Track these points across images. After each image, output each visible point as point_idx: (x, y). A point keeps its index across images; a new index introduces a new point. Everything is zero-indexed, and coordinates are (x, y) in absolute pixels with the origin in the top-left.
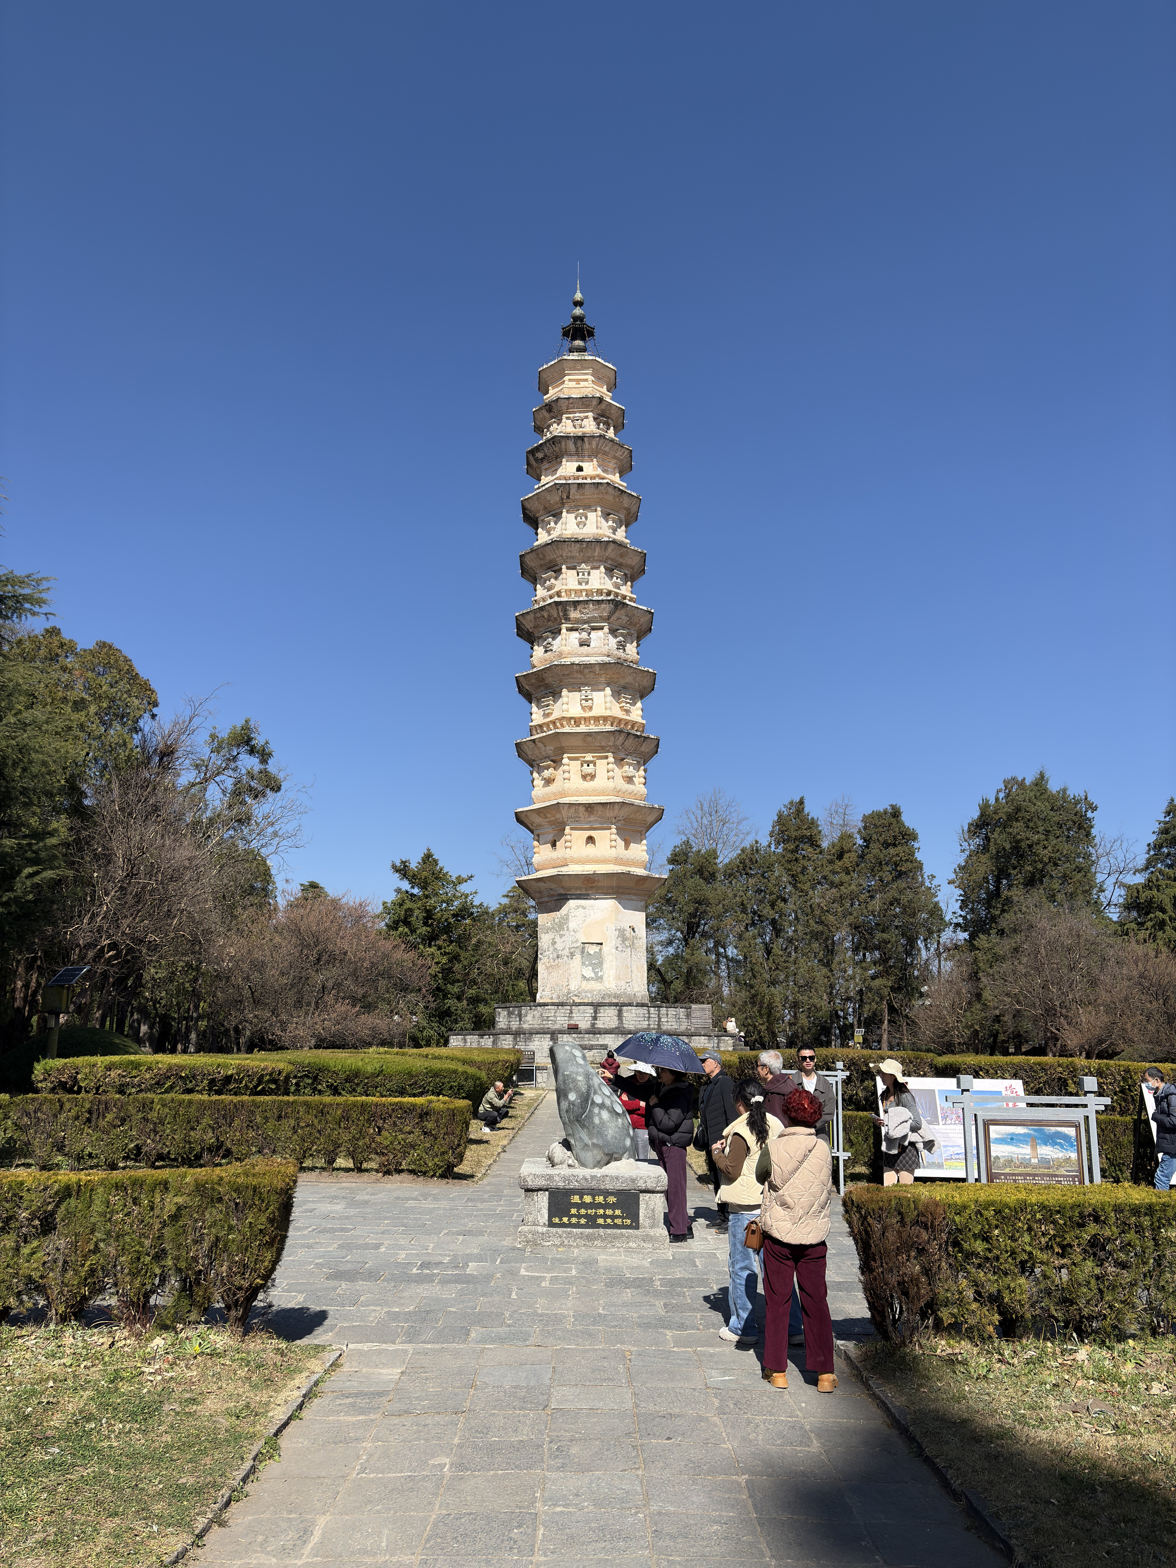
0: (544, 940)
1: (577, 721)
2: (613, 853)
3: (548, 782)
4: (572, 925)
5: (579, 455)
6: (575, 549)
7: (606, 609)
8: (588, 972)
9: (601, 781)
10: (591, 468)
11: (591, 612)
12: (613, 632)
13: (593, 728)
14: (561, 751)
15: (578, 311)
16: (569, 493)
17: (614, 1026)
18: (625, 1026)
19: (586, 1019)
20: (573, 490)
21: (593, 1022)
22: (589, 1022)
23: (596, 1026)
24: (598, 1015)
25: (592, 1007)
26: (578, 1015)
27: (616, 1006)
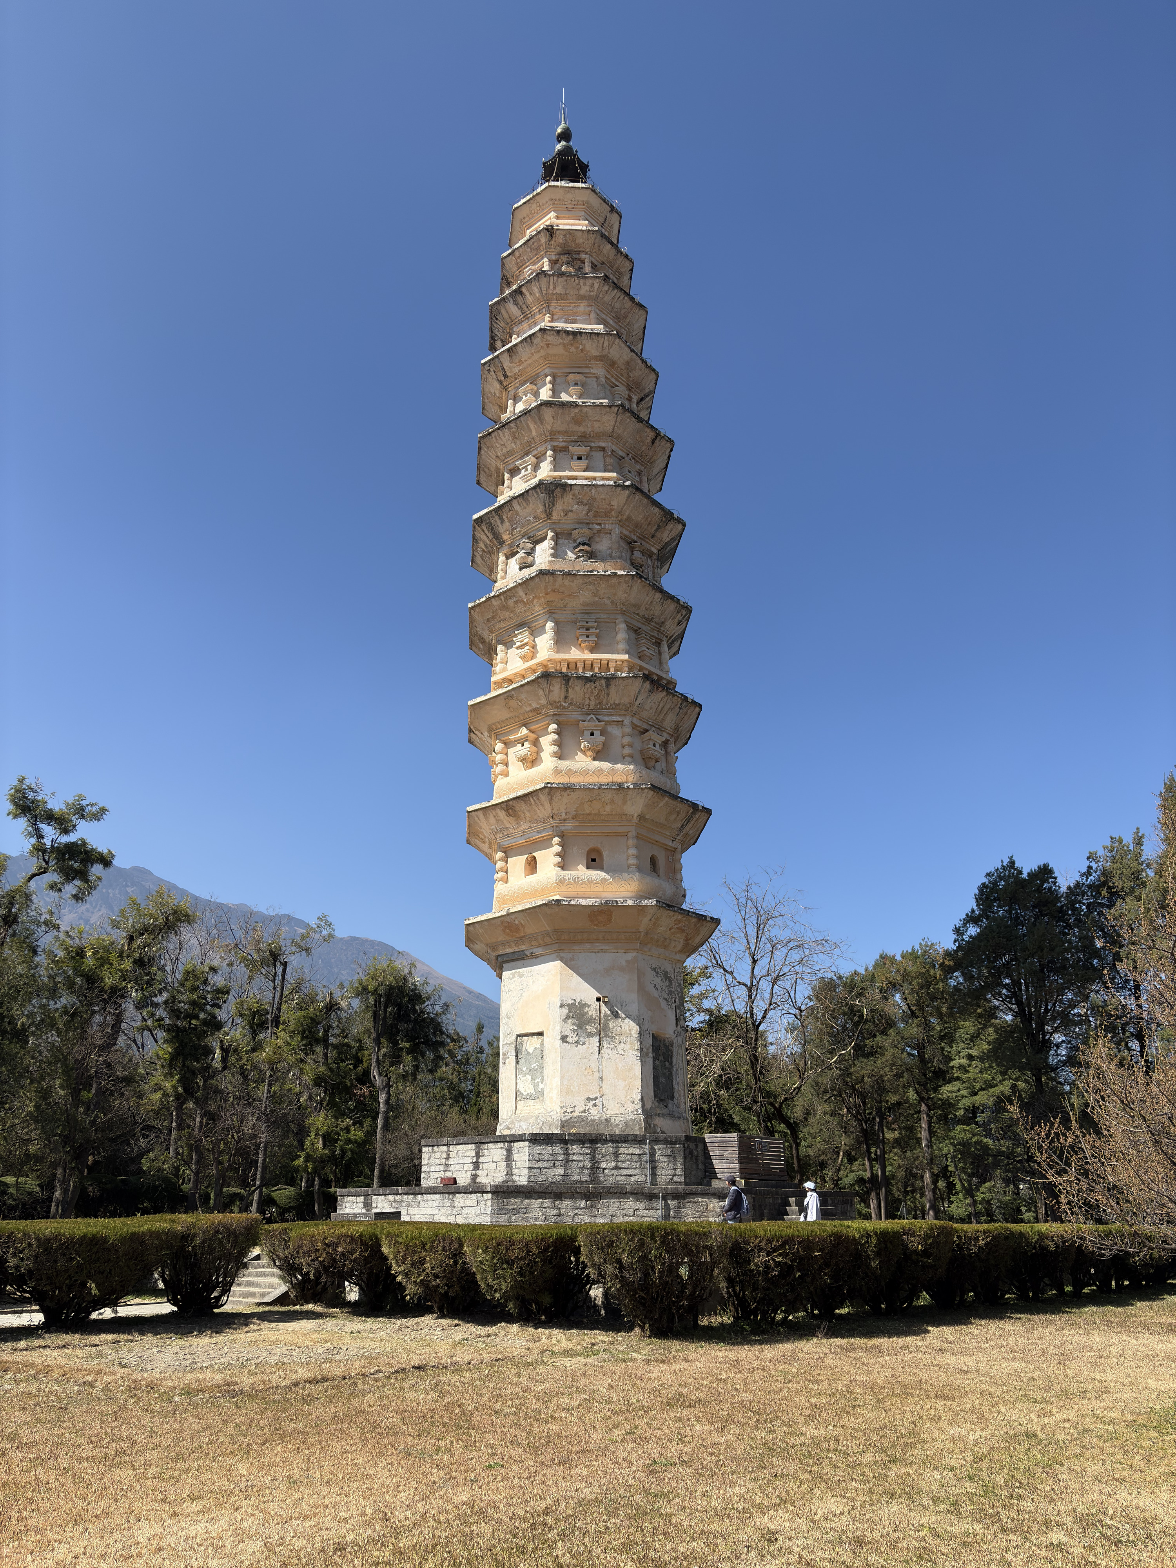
1: (511, 682)
2: (555, 876)
4: (505, 1006)
6: (506, 438)
8: (526, 1085)
11: (522, 516)
12: (567, 536)
14: (493, 734)
16: (503, 369)
17: (500, 1180)
18: (516, 1178)
19: (466, 1167)
20: (506, 362)
21: (474, 1172)
22: (469, 1173)
23: (478, 1180)
24: (481, 1160)
25: (473, 1146)
26: (456, 1162)
27: (504, 1142)
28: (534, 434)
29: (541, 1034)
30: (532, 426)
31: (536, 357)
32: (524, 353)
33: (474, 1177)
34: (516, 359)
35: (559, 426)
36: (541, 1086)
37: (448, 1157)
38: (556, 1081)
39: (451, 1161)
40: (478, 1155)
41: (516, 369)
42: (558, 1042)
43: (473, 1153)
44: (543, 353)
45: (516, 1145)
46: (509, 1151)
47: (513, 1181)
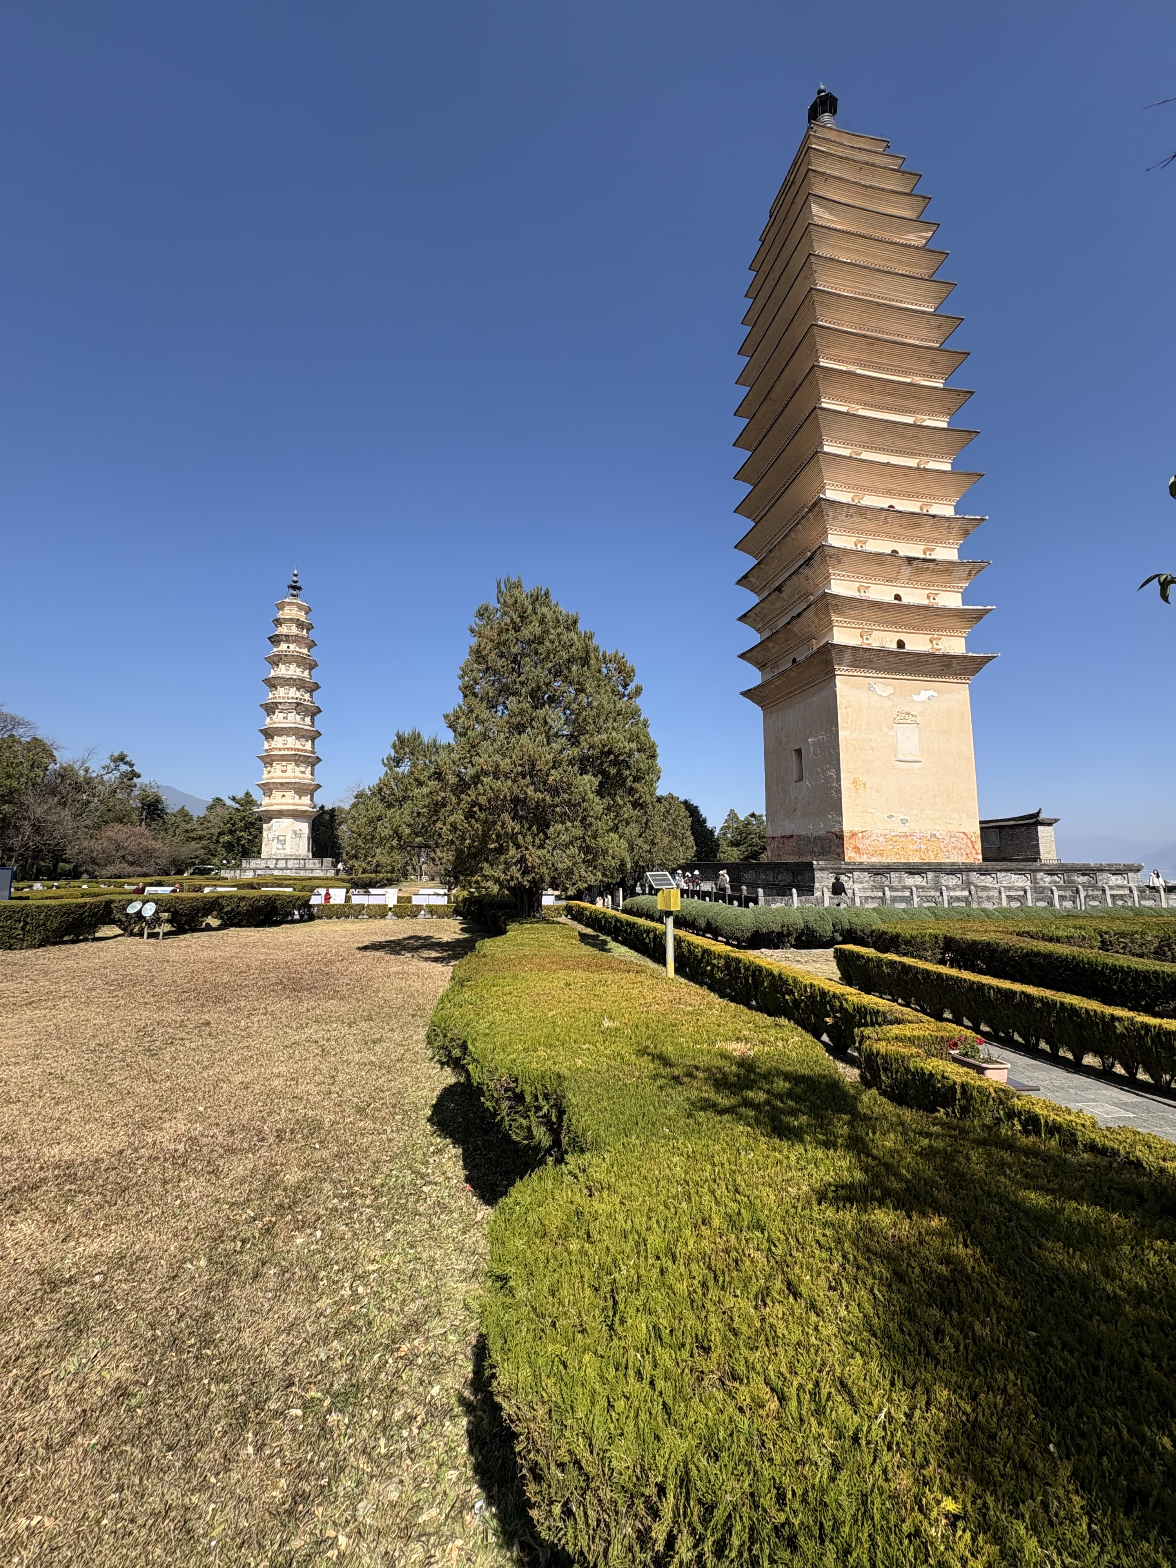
0: (265, 834)
1: (280, 749)
2: (292, 801)
3: (269, 772)
4: (274, 828)
5: (288, 641)
6: (282, 681)
7: (294, 706)
8: (280, 846)
9: (289, 773)
10: (293, 647)
11: (287, 706)
12: (298, 714)
13: (286, 752)
14: (273, 761)
15: (295, 579)
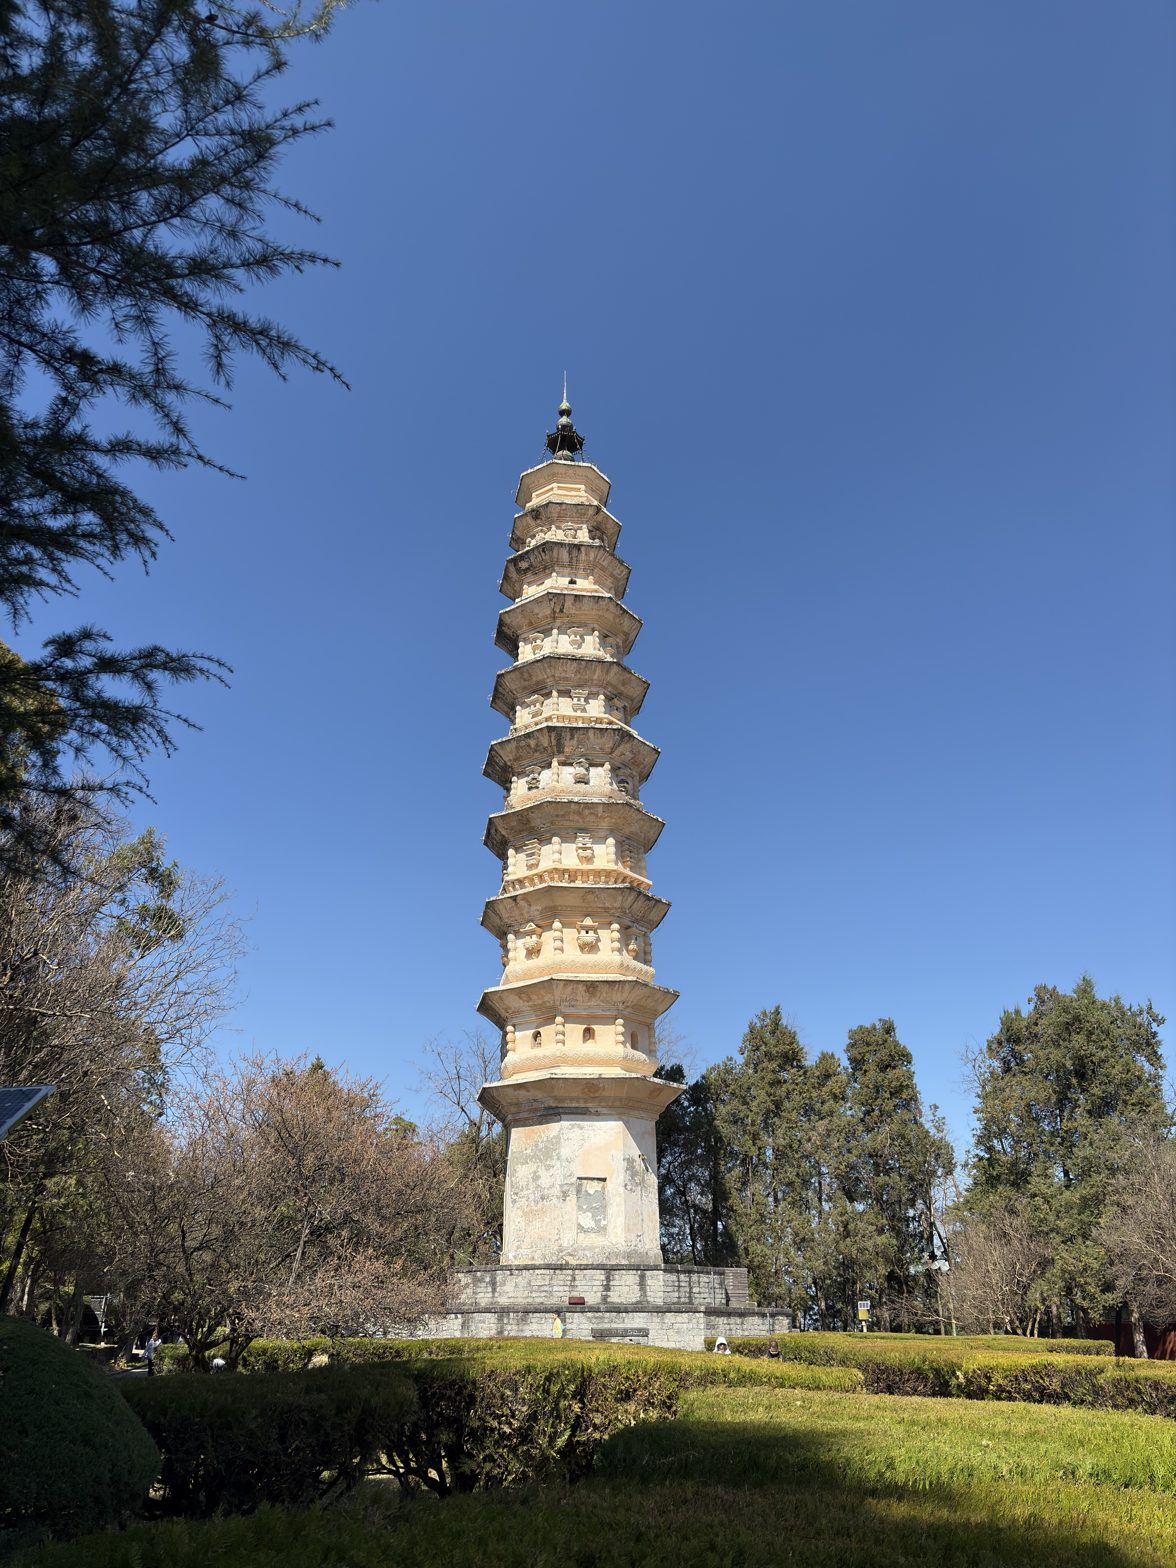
1: (573, 875)
2: (619, 1051)
3: (531, 952)
4: (565, 1151)
5: (572, 566)
6: (571, 669)
7: (608, 742)
8: (587, 1221)
9: (603, 954)
10: (586, 583)
11: (591, 743)
12: (614, 771)
13: (592, 884)
14: (551, 912)
15: (565, 420)
16: (563, 605)
17: (634, 1300)
18: (650, 1299)
19: (595, 1289)
20: (569, 603)
21: (604, 1293)
22: (599, 1294)
23: (609, 1300)
24: (612, 1283)
25: (603, 1272)
26: (583, 1283)
27: (637, 1270)
28: (595, 677)
29: (604, 1180)
30: (598, 672)
31: (594, 612)
32: (587, 605)
33: (605, 1298)
34: (578, 604)
35: (614, 681)
36: (603, 1223)
37: (574, 1279)
38: (621, 1220)
39: (577, 1283)
40: (608, 1279)
41: (573, 612)
42: (622, 1189)
43: (603, 1277)
44: (600, 613)
45: (648, 1273)
46: (642, 1278)
47: (648, 1302)
